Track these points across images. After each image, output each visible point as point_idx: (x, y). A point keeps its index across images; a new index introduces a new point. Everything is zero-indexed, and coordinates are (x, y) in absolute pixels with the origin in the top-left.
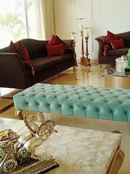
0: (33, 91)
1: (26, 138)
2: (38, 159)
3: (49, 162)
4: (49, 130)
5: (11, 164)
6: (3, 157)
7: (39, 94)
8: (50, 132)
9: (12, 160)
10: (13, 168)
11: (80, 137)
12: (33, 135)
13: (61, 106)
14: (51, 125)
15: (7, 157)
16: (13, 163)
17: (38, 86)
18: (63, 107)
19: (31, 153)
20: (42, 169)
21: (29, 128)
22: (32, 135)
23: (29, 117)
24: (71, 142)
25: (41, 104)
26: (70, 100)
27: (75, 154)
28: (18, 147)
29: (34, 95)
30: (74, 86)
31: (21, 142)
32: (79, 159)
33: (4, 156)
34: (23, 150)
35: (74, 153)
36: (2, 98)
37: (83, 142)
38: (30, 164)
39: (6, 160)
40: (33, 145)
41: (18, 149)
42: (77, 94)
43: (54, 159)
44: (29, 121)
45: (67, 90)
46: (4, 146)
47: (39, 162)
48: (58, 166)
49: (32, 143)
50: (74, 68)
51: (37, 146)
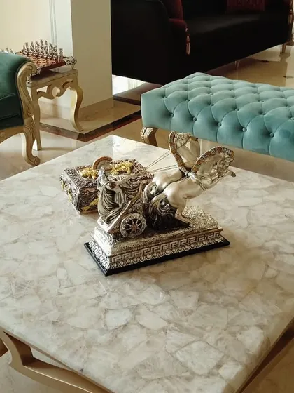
0: (186, 89)
1: (168, 178)
2: (189, 223)
3: (210, 234)
4: (219, 170)
5: (135, 222)
6: (121, 205)
7: (198, 97)
8: (220, 174)
9: (138, 215)
10: (138, 231)
11: (280, 197)
12: (183, 174)
13: (244, 130)
14: (224, 159)
15: (130, 207)
16: (140, 222)
17: (197, 79)
18: (249, 131)
19: (176, 209)
20: (194, 244)
21: (178, 158)
22: (181, 174)
23: (181, 136)
24: (259, 204)
25: (200, 120)
26: (268, 119)
27: (266, 228)
28: (152, 192)
29: (186, 99)
30: (281, 88)
31: (158, 184)
32: (273, 239)
33: (124, 206)
34: (160, 201)
35: (264, 226)
36: (114, 99)
37: (286, 207)
38: (171, 230)
39: (127, 213)
40: (182, 194)
41: (150, 197)
42: (287, 105)
43: (221, 230)
44: (179, 145)
45: (262, 95)
46: (125, 186)
47: (190, 229)
48: (225, 244)
49: (180, 188)
50: (284, 49)
51: (190, 197)
